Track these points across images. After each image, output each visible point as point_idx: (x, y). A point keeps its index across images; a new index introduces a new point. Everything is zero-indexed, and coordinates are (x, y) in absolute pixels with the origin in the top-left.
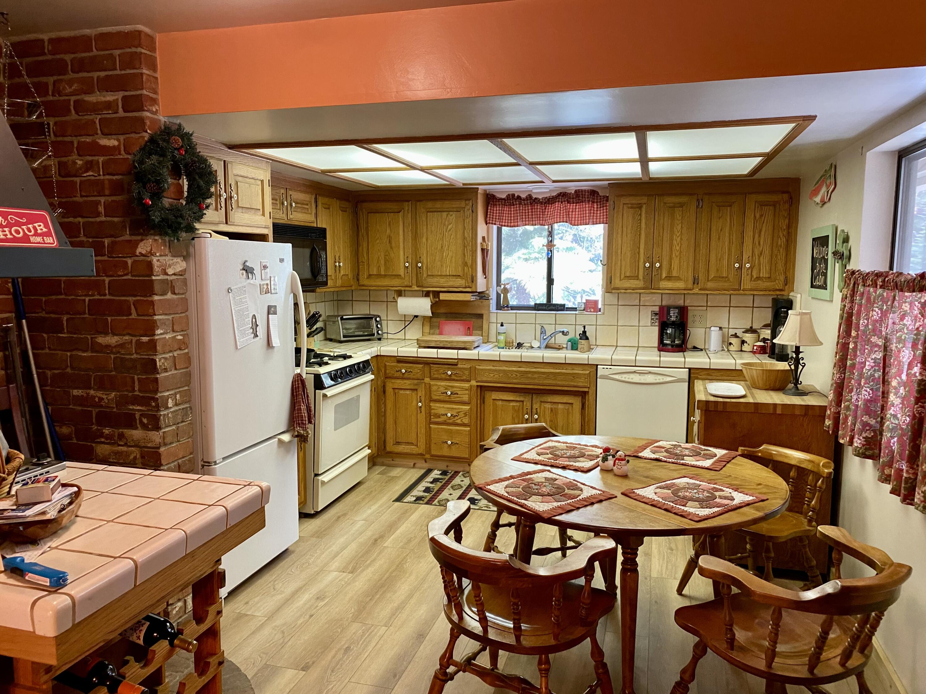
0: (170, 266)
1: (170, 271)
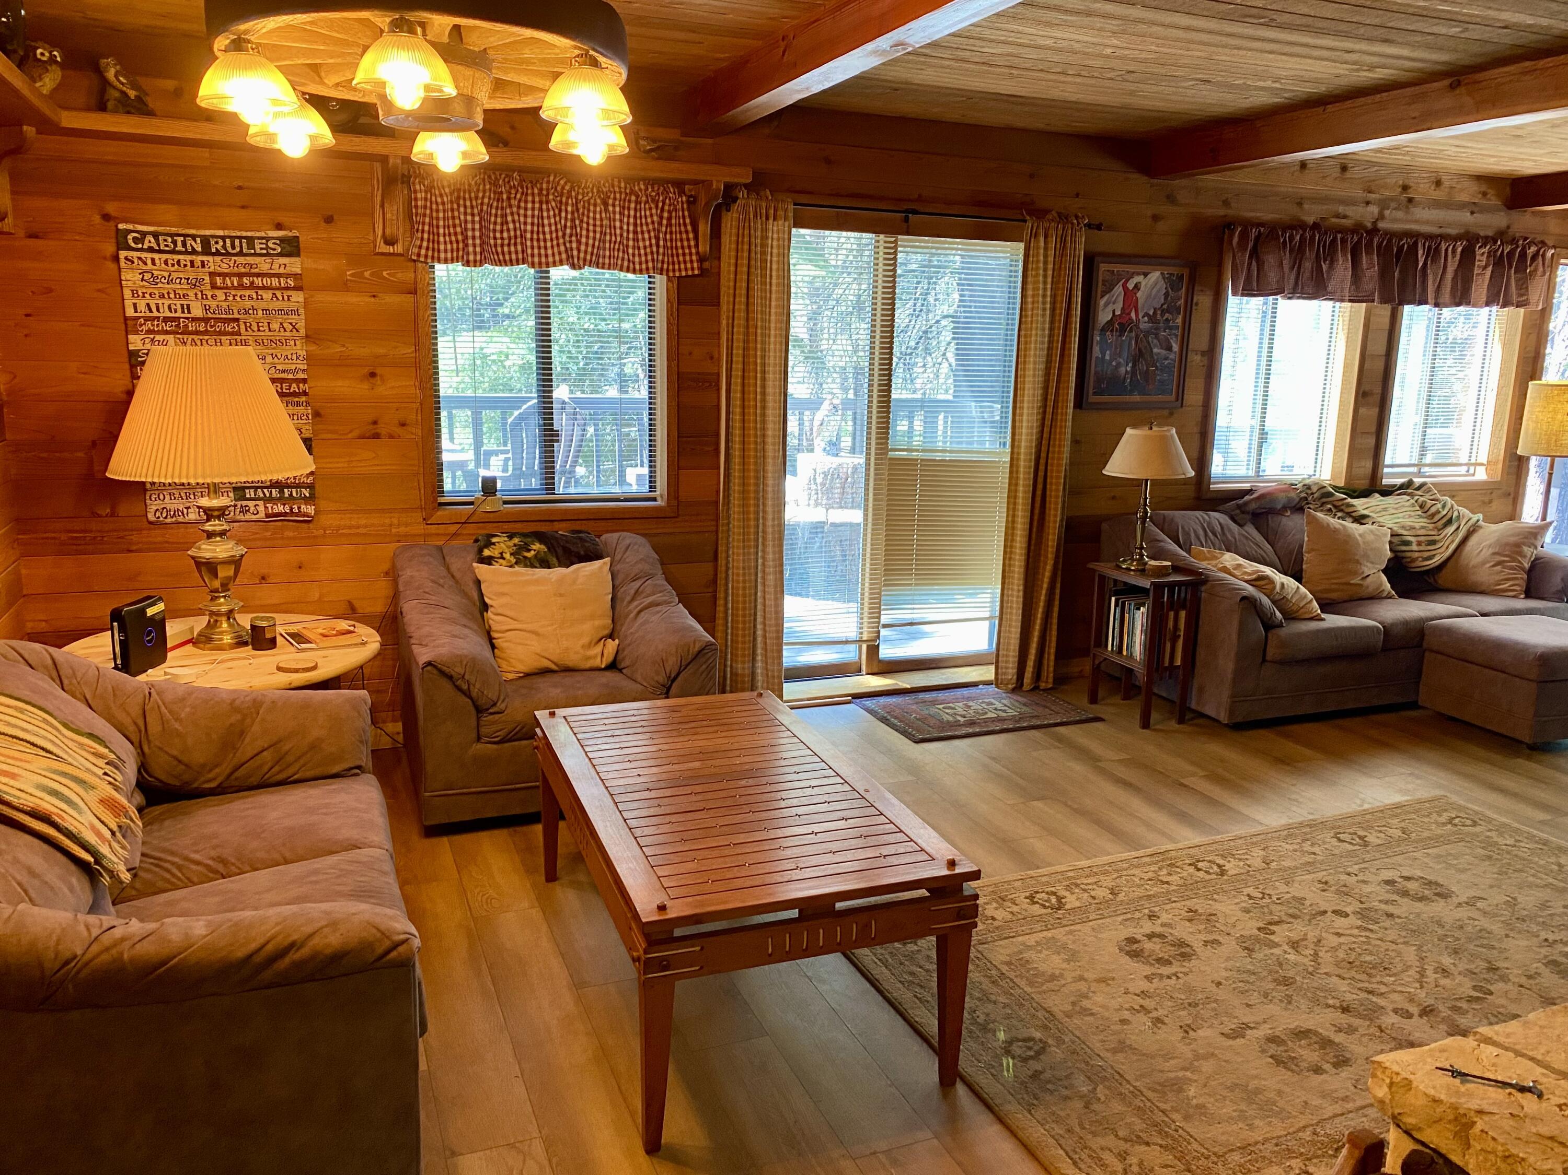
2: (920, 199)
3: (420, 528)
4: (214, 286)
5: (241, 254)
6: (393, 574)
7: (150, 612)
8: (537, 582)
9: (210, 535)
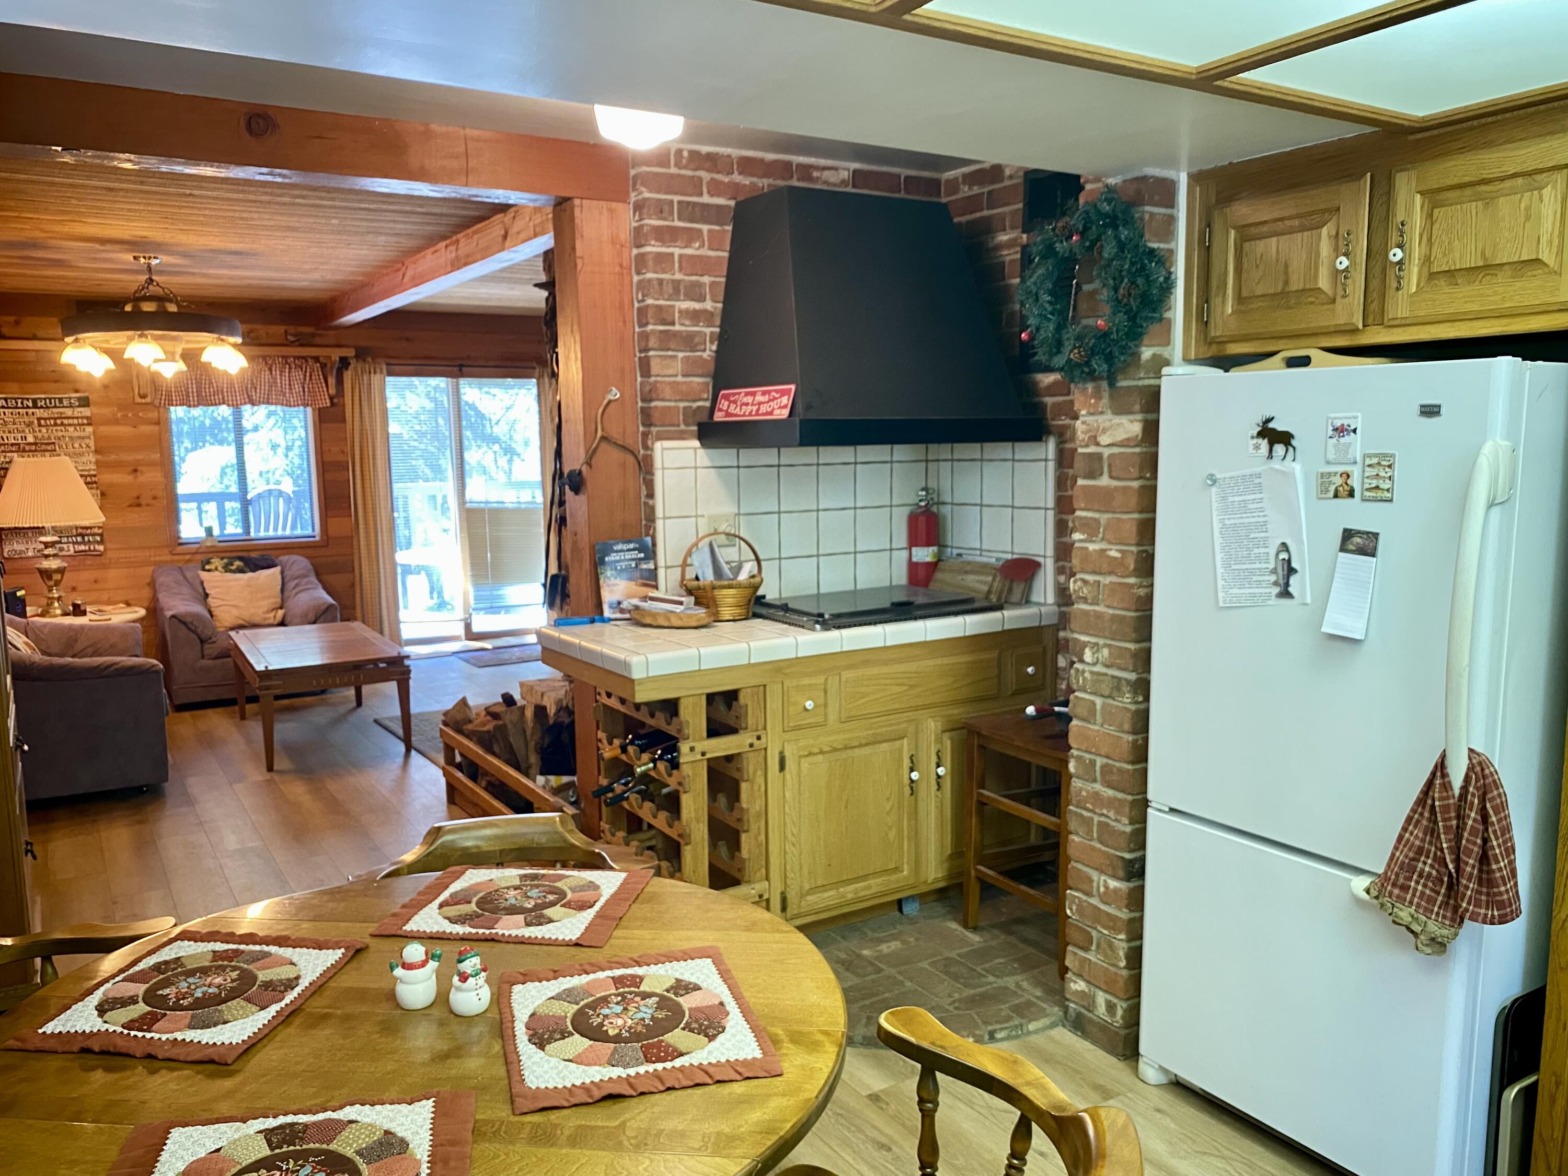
0: (1104, 431)
1: (1104, 439)
2: (468, 358)
3: (169, 558)
4: (40, 425)
5: (55, 407)
6: (152, 584)
7: (19, 594)
8: (236, 580)
9: (47, 556)
